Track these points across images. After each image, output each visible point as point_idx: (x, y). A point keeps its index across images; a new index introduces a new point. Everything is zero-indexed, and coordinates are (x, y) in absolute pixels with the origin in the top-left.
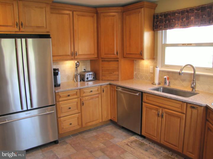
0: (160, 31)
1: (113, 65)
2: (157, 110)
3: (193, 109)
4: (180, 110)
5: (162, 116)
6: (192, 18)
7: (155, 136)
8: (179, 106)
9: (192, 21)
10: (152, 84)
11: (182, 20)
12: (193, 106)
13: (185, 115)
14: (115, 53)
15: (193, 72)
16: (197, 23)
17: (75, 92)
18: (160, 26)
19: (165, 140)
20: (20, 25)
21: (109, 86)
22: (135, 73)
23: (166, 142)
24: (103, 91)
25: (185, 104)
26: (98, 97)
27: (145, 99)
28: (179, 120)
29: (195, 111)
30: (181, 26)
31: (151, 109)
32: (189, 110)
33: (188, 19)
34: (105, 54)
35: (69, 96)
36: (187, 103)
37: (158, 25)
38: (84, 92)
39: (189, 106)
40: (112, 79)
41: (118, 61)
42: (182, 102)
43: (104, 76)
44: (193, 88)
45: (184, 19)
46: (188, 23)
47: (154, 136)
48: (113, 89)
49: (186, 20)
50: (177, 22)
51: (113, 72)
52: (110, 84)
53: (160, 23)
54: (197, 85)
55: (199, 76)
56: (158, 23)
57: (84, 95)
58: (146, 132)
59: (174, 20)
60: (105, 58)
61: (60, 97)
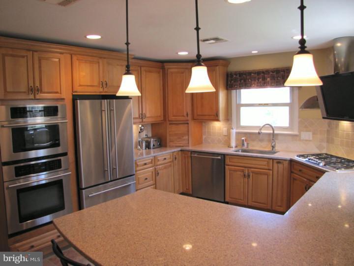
0: (235, 91)
1: (182, 128)
2: (243, 171)
3: (279, 165)
4: (266, 167)
5: (249, 176)
6: (268, 79)
7: (242, 198)
8: (265, 163)
9: (269, 82)
10: (229, 147)
11: (258, 81)
12: (279, 161)
13: (271, 172)
14: (185, 115)
15: (272, 132)
16: (273, 84)
17: (150, 161)
18: (235, 86)
19: (254, 200)
20: (104, 84)
21: (180, 153)
22: (204, 137)
23: (255, 202)
24: (176, 158)
25: (271, 160)
26: (170, 165)
27: (228, 161)
28: (266, 176)
29: (280, 166)
30: (257, 86)
31: (235, 171)
32: (275, 165)
33: (264, 80)
34: (174, 116)
35: (145, 164)
36: (273, 159)
37: (232, 85)
38: (158, 160)
39: (275, 161)
40: (181, 145)
41: (188, 123)
42: (269, 159)
43: (172, 142)
44: (273, 147)
45: (260, 80)
46: (264, 84)
47: (241, 200)
48: (186, 156)
49: (263, 80)
50: (253, 82)
51: (183, 137)
52: (181, 151)
53: (234, 82)
54: (276, 144)
55: (277, 135)
56: (232, 82)
57: (159, 163)
58: (230, 198)
59: (250, 80)
60: (172, 121)
61: (137, 166)
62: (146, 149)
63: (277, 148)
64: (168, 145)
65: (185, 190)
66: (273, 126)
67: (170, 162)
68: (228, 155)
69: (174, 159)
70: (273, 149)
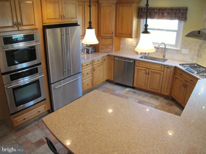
0: (143, 20)
1: (109, 41)
2: (145, 70)
3: (168, 69)
4: (160, 70)
5: (149, 74)
6: (166, 14)
7: (144, 86)
8: (160, 67)
9: (166, 16)
10: (137, 54)
11: (159, 14)
12: (168, 67)
13: (163, 72)
14: (111, 33)
15: (164, 47)
16: (168, 18)
17: (90, 62)
18: (143, 16)
19: (150, 87)
20: (62, 17)
22: (121, 46)
23: (151, 88)
25: (164, 66)
26: (102, 64)
27: (136, 64)
28: (159, 75)
29: (169, 70)
30: (158, 18)
31: (141, 70)
32: (166, 69)
33: (163, 14)
34: (104, 34)
35: (87, 65)
36: (165, 65)
37: (142, 15)
38: (95, 62)
39: (166, 67)
40: (108, 51)
41: (112, 38)
42: (162, 65)
43: (102, 49)
44: (164, 56)
45: (160, 14)
46: (163, 17)
47: (143, 87)
48: (111, 58)
49: (162, 14)
50: (155, 15)
51: (109, 46)
52: (108, 55)
53: (143, 14)
54: (166, 54)
55: (167, 49)
56: (142, 14)
57: (95, 63)
58: (136, 85)
59: (153, 14)
60: (103, 37)
61: (83, 66)
62: (86, 54)
63: (166, 57)
64: (100, 51)
65: (109, 78)
66: (165, 43)
67: (102, 62)
68: (137, 60)
69: (104, 61)
70: (164, 58)
